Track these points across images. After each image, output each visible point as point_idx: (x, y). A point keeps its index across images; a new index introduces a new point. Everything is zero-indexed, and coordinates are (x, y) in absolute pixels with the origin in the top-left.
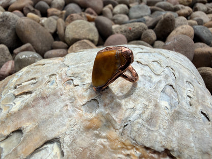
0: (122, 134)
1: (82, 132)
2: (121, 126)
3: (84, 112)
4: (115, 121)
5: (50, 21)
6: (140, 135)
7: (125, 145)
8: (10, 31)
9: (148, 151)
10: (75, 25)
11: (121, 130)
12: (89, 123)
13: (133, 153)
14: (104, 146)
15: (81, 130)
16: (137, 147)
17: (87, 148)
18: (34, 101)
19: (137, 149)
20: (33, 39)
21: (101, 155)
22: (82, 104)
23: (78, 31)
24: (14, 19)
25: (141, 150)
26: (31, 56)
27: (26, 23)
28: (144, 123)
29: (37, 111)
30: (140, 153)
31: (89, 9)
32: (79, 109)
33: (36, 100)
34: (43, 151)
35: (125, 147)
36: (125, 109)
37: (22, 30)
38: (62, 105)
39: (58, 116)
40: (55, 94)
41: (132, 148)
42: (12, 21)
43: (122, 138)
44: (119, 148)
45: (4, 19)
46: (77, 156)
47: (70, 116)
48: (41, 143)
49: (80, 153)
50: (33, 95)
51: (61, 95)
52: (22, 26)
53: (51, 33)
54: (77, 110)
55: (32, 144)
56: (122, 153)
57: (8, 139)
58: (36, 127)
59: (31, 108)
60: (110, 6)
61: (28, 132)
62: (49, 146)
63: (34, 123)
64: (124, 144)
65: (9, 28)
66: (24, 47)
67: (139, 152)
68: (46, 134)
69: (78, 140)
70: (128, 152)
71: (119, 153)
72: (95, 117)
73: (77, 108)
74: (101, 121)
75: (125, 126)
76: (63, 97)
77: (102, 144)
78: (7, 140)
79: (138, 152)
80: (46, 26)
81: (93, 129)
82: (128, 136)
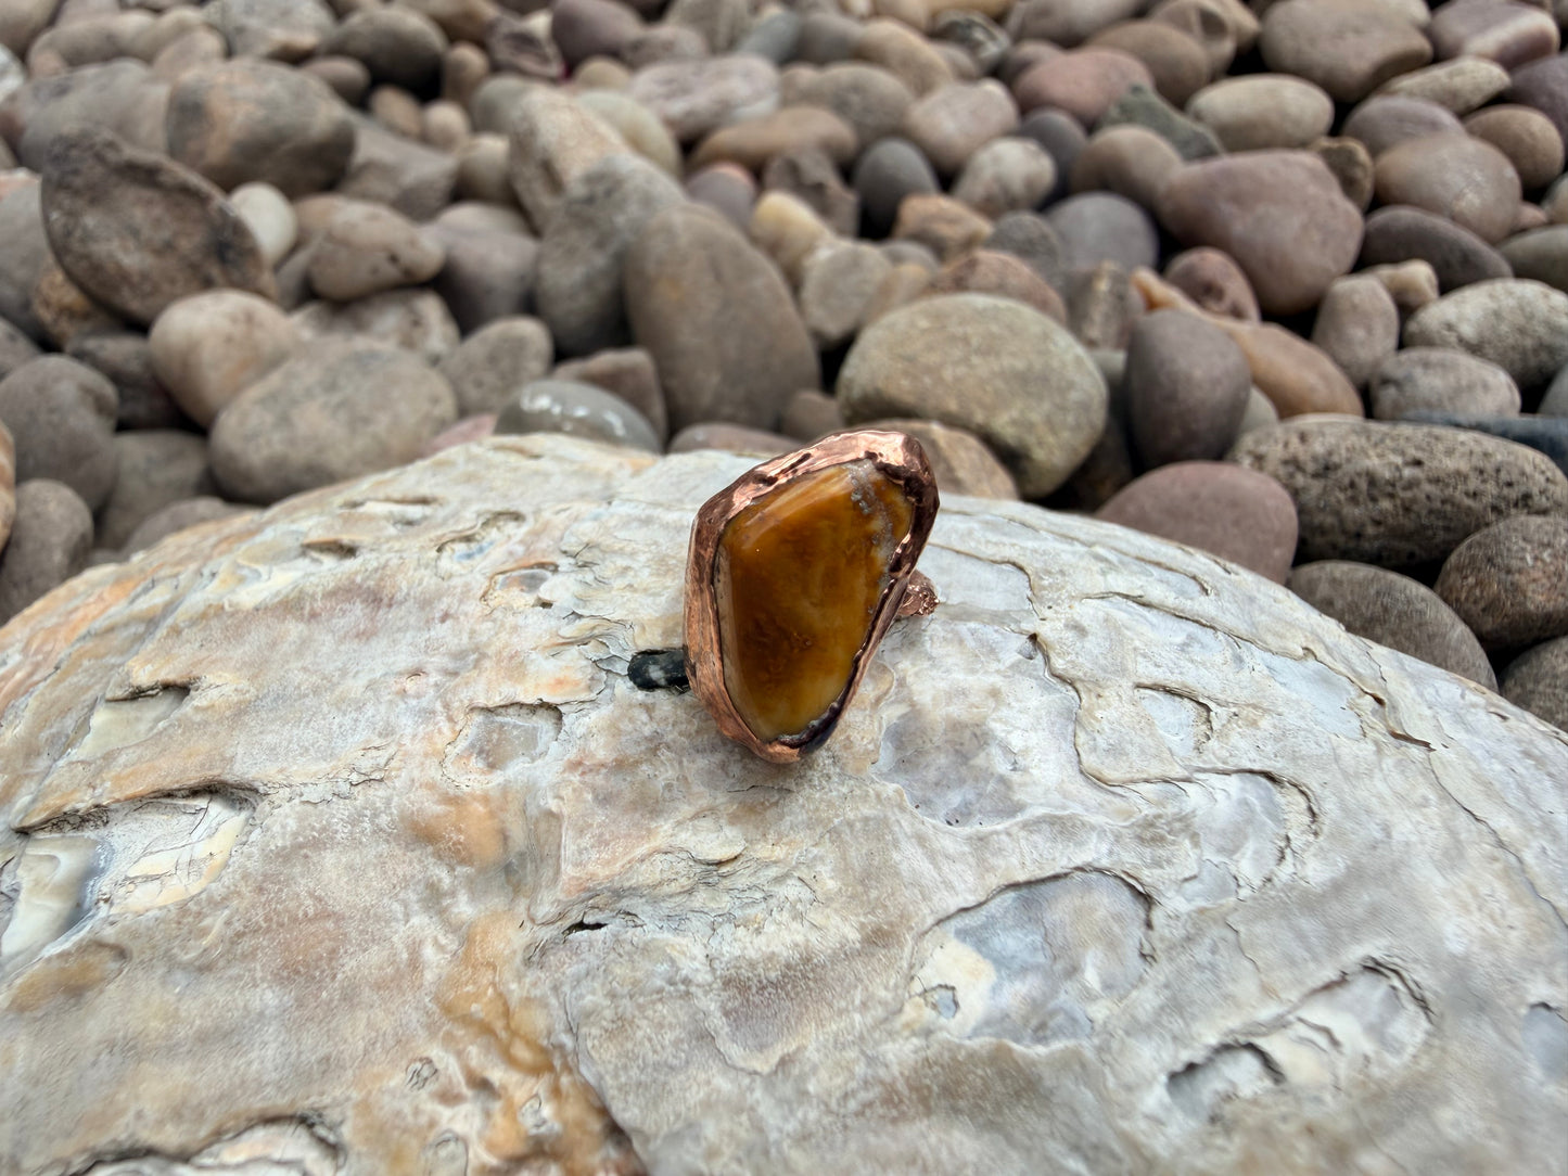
0: (536, 956)
1: (378, 830)
2: (561, 916)
3: (462, 744)
4: (558, 872)
5: (855, 263)
6: (621, 1027)
7: (507, 1027)
8: (600, 260)
9: (613, 1153)
10: (939, 318)
11: (546, 934)
12: (440, 809)
13: (519, 1095)
14: (415, 963)
15: (384, 820)
16: (565, 1080)
17: (339, 918)
18: (331, 594)
19: (556, 1092)
20: (687, 336)
21: (367, 994)
22: (482, 701)
23: (933, 358)
24: (648, 201)
25: (574, 1110)
26: (581, 412)
27: (684, 240)
28: (704, 976)
29: (304, 644)
30: (557, 1127)
31: (1210, 262)
32: (450, 719)
33: (346, 592)
34: (185, 820)
35: (503, 1035)
36: (660, 841)
37: (651, 268)
38: (404, 660)
39: (341, 704)
40: (426, 603)
41: (535, 1071)
42: (634, 209)
43: (519, 978)
44: (467, 1020)
45: (600, 189)
46: (268, 919)
47: (388, 732)
48: (193, 778)
49: (294, 919)
50: (350, 564)
51: (445, 618)
52: (658, 246)
53: (817, 335)
54: (441, 719)
55: (165, 766)
56: (460, 1054)
57: (135, 705)
58: (240, 702)
59: (301, 618)
60: (1420, 273)
61: (197, 709)
62: (216, 810)
63: (244, 684)
64: (507, 1013)
65: (600, 244)
66: (606, 360)
67: (559, 1113)
68: (240, 750)
69: (329, 858)
70: (497, 1075)
71: (449, 1040)
72: (486, 799)
73: (447, 706)
74: (504, 837)
75: (581, 926)
76: (441, 630)
77: (415, 949)
78: (127, 706)
79: (547, 1111)
80: (810, 291)
81: (439, 856)
82: (556, 989)
